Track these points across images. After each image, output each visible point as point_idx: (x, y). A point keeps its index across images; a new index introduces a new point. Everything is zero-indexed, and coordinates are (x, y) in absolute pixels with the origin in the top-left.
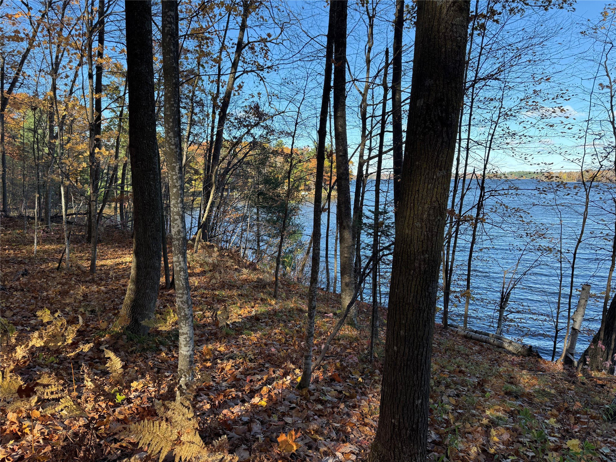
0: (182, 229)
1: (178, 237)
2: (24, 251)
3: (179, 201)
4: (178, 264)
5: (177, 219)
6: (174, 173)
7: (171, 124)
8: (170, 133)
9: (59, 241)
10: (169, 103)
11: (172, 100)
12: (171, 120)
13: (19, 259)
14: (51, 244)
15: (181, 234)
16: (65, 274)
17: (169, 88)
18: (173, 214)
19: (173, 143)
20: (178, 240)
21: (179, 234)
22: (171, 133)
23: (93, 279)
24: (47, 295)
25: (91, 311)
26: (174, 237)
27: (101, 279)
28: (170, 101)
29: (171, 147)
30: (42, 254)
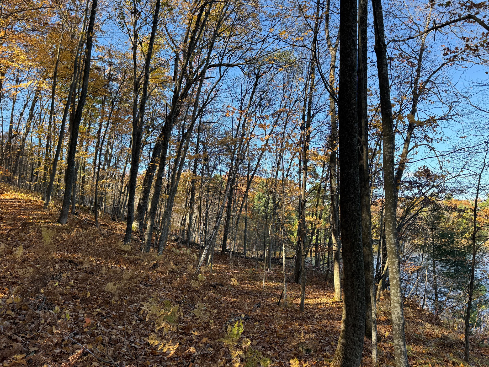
0: (401, 316)
1: (399, 323)
2: (256, 285)
3: (398, 291)
4: (399, 347)
5: (397, 307)
6: (394, 267)
7: (391, 228)
8: (390, 235)
9: (277, 279)
10: (390, 212)
11: (392, 209)
12: (391, 225)
13: (254, 293)
14: (272, 281)
15: (401, 320)
16: (284, 309)
17: (389, 200)
18: (393, 301)
19: (393, 243)
20: (398, 325)
21: (399, 320)
22: (392, 235)
23: (302, 317)
24: (275, 328)
25: (306, 350)
26: (394, 322)
27: (308, 318)
28: (390, 210)
29: (391, 246)
30: (267, 289)
